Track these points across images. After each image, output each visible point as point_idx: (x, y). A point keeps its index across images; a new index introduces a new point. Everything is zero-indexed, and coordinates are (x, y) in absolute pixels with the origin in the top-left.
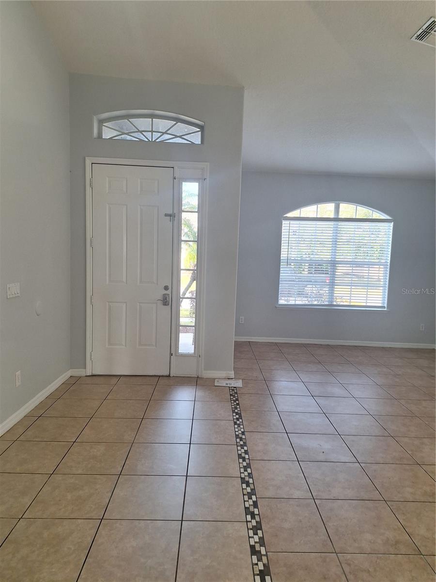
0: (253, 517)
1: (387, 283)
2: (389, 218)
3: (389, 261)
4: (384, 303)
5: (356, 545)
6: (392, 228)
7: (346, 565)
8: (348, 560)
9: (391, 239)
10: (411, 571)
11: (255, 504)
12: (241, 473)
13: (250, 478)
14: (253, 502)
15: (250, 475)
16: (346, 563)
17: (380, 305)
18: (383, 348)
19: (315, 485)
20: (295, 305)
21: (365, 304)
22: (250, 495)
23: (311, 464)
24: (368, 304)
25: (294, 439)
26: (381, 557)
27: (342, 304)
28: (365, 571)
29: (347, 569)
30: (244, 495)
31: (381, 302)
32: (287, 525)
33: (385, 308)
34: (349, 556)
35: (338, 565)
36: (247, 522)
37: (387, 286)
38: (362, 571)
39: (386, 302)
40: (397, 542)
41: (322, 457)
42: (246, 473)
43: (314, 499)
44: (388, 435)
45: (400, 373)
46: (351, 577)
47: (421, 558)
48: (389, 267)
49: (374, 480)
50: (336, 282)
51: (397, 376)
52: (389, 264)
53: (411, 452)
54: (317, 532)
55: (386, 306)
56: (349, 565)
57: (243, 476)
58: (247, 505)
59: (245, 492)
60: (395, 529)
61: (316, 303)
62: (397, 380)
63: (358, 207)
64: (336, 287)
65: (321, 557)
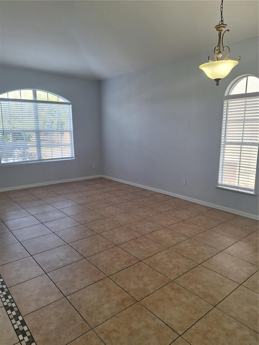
0: (24, 335)
1: (73, 143)
2: (69, 102)
3: (72, 129)
4: (72, 155)
5: (102, 316)
6: (71, 108)
7: (101, 334)
8: (101, 329)
9: (71, 115)
10: (136, 316)
11: (23, 323)
12: (3, 302)
13: (12, 303)
14: (21, 321)
15: (12, 301)
16: (101, 333)
17: (70, 156)
18: (75, 181)
19: (63, 286)
20: (14, 163)
21: (61, 157)
22: (16, 318)
23: (55, 272)
24: (63, 157)
25: (39, 258)
26: (118, 316)
27: (45, 158)
28: (113, 331)
29: (102, 337)
30: (11, 320)
31: (70, 154)
32: (52, 327)
33: (73, 158)
34: (100, 327)
35: (96, 337)
36: (20, 341)
37: (73, 144)
38: (111, 332)
39: (74, 154)
40: (123, 301)
41: (61, 264)
42: (8, 301)
43: (65, 297)
44: (95, 233)
45: (89, 194)
46: (106, 341)
47: (138, 304)
48: (72, 132)
49: (98, 266)
50: (41, 144)
51: (89, 196)
52: (72, 131)
53: (111, 240)
54: (75, 321)
55: (74, 156)
56: (103, 333)
57: (5, 304)
58: (16, 327)
59: (11, 317)
60: (119, 293)
61: (28, 160)
62: (89, 199)
63: (48, 93)
64: (41, 148)
65: (84, 338)
